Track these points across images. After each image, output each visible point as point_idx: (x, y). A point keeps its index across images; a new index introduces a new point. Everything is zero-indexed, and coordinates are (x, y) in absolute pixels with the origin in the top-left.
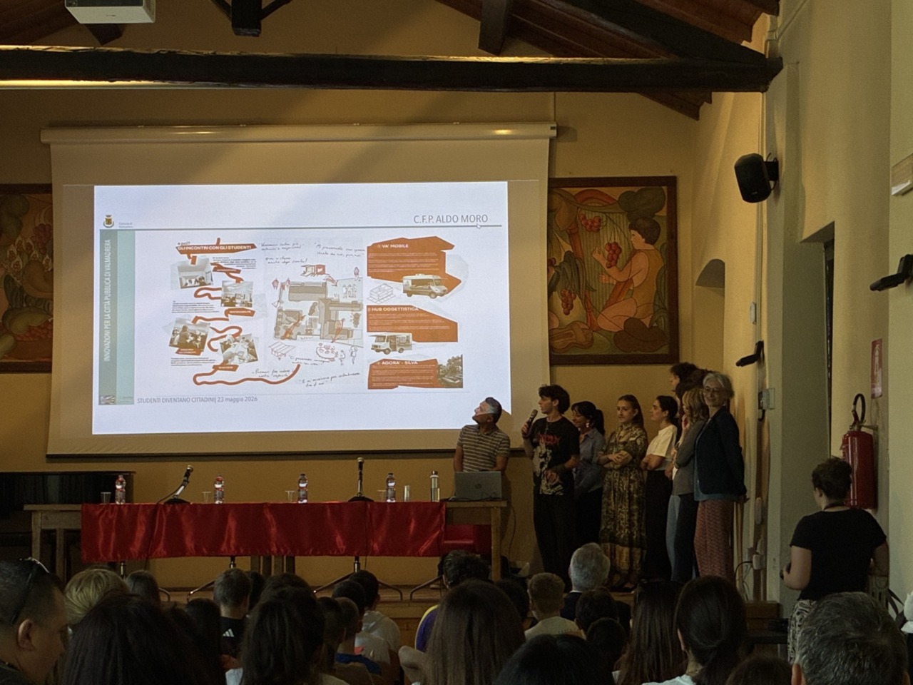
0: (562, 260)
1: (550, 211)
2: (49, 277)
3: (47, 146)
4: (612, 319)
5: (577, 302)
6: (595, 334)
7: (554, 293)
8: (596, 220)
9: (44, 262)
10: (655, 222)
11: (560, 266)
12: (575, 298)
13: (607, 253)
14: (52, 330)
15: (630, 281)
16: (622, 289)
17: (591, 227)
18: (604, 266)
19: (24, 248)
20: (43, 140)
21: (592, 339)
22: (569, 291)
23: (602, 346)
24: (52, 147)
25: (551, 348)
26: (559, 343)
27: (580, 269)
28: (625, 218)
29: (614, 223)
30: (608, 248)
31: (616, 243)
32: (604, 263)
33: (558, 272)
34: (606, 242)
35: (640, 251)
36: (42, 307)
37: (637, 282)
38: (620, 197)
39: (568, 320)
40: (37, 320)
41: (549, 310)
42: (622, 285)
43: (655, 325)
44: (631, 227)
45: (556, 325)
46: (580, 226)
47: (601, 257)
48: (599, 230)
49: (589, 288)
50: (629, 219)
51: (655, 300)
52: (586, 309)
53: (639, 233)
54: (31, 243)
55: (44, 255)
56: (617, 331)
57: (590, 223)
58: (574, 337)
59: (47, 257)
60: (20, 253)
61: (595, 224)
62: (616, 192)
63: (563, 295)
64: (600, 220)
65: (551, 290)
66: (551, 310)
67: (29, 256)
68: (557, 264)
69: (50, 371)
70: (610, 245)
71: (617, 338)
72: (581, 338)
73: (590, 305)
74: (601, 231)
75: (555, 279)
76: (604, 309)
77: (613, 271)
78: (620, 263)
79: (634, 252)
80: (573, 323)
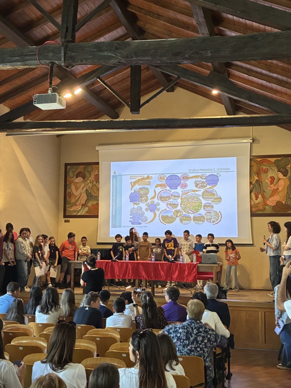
0: (255, 182)
1: (250, 166)
2: (98, 190)
3: (98, 151)
4: (272, 202)
5: (260, 196)
6: (266, 206)
7: (252, 193)
8: (267, 169)
9: (97, 185)
10: (286, 169)
11: (254, 184)
12: (259, 194)
13: (270, 180)
14: (99, 205)
15: (278, 189)
16: (275, 191)
17: (265, 171)
18: (269, 184)
19: (91, 181)
20: (96, 149)
21: (265, 208)
22: (257, 192)
23: (268, 210)
24: (99, 151)
25: (251, 211)
26: (254, 209)
27: (261, 185)
28: (276, 168)
29: (272, 170)
30: (270, 178)
31: (273, 177)
32: (269, 183)
33: (253, 186)
34: (270, 176)
35: (281, 179)
36: (96, 198)
37: (280, 189)
38: (274, 161)
39: (257, 202)
40: (95, 203)
41: (250, 199)
42: (275, 190)
43: (287, 203)
44: (278, 171)
45: (253, 203)
46: (261, 171)
47: (268, 181)
48: (267, 172)
49: (264, 191)
50: (277, 168)
51: (286, 195)
52: (263, 198)
53: (281, 173)
54: (93, 180)
55: (97, 183)
56: (273, 205)
57: (264, 170)
58: (259, 207)
59: (98, 184)
60: (90, 183)
61: (266, 170)
62: (273, 160)
63: (255, 194)
64: (268, 169)
65: (251, 192)
66: (251, 198)
67: (93, 183)
68: (253, 183)
69: (98, 217)
70: (271, 177)
71: (274, 208)
72: (261, 208)
73: (264, 197)
74: (268, 173)
75: (252, 189)
76: (269, 198)
77: (272, 186)
78: (274, 183)
79: (279, 179)
80: (259, 203)
